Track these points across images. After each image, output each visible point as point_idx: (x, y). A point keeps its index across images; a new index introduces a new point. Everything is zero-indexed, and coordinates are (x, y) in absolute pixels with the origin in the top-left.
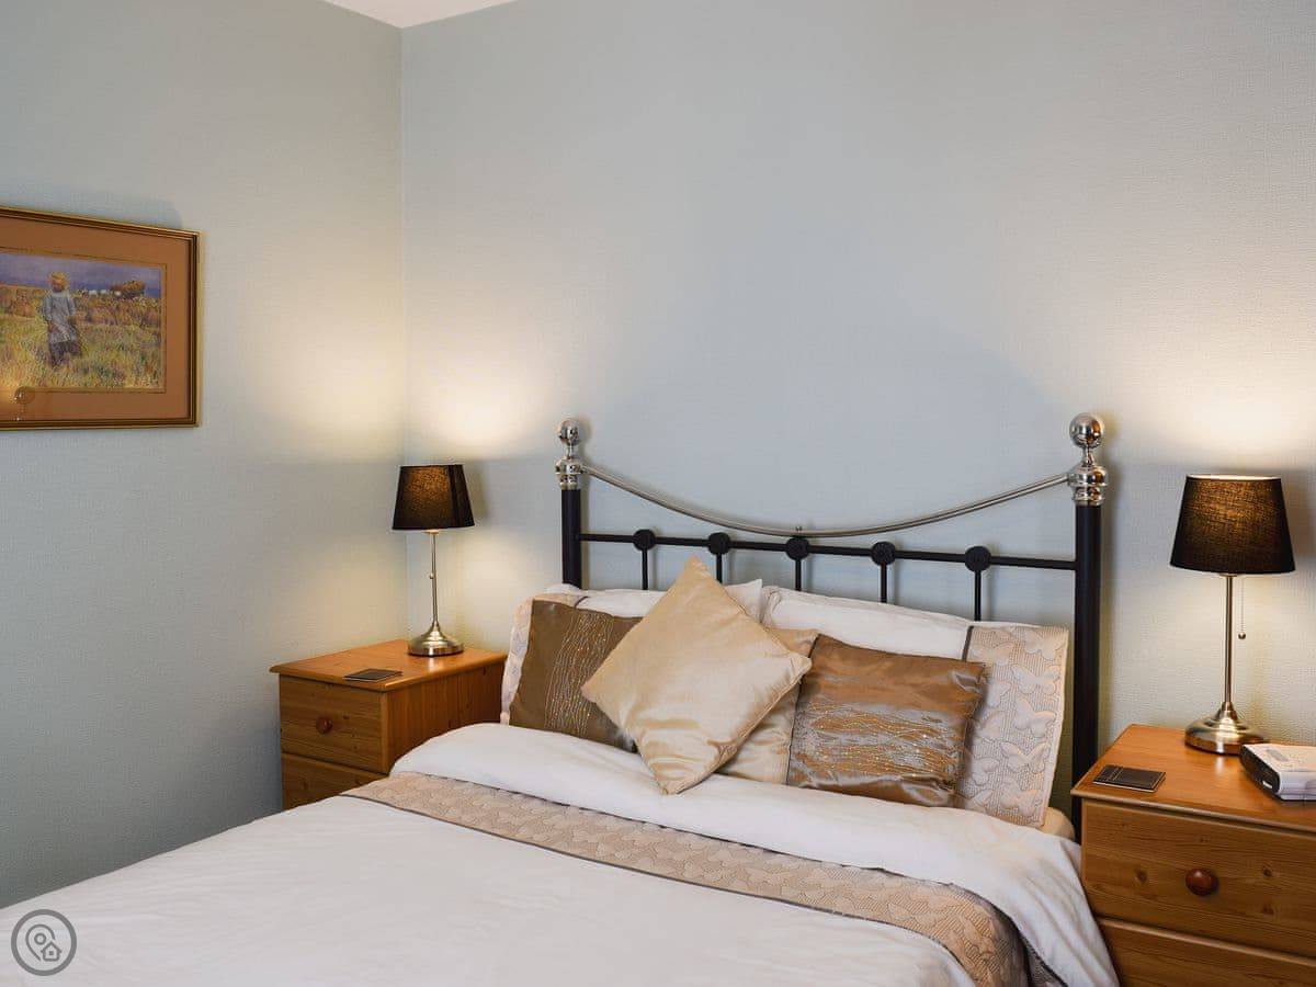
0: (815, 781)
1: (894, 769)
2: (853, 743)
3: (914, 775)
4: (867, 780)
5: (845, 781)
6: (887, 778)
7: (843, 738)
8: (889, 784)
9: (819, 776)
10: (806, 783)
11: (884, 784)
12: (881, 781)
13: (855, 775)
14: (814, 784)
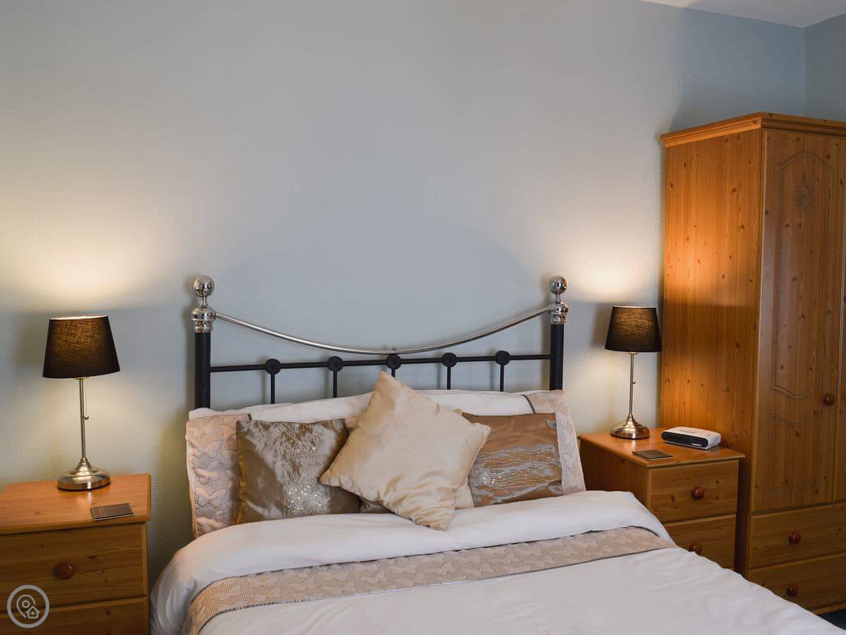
0: (499, 499)
1: (540, 480)
2: (513, 471)
3: (552, 481)
4: (531, 489)
5: (517, 494)
6: (540, 486)
7: (507, 470)
8: (542, 489)
9: (500, 496)
10: (494, 502)
11: (540, 489)
12: (538, 488)
13: (523, 489)
14: (500, 501)
